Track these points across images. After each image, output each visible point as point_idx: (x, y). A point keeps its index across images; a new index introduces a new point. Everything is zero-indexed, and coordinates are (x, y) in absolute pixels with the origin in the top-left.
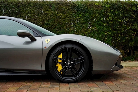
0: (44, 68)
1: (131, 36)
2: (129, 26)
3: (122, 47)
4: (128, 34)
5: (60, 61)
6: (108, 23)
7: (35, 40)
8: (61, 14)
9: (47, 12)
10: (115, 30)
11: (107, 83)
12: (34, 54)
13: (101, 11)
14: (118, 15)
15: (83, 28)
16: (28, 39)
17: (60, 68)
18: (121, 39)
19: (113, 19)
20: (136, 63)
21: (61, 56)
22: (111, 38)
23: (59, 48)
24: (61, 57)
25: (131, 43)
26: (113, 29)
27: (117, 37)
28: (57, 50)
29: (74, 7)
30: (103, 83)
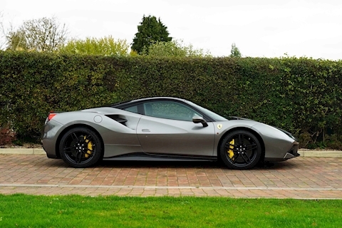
0: (216, 154)
1: (320, 113)
2: (318, 98)
3: (308, 128)
4: (316, 111)
5: (232, 147)
6: (287, 94)
7: (207, 125)
8: (220, 81)
9: (201, 77)
10: (298, 104)
11: (279, 171)
12: (206, 140)
13: (278, 77)
14: (302, 82)
15: (251, 100)
16: (200, 125)
17: (232, 154)
18: (307, 117)
19: (295, 88)
20: (325, 152)
21: (233, 142)
22: (292, 115)
23: (232, 134)
24: (233, 144)
25: (320, 123)
26: (295, 103)
27: (300, 114)
28: (229, 136)
29: (239, 70)
30: (276, 171)
